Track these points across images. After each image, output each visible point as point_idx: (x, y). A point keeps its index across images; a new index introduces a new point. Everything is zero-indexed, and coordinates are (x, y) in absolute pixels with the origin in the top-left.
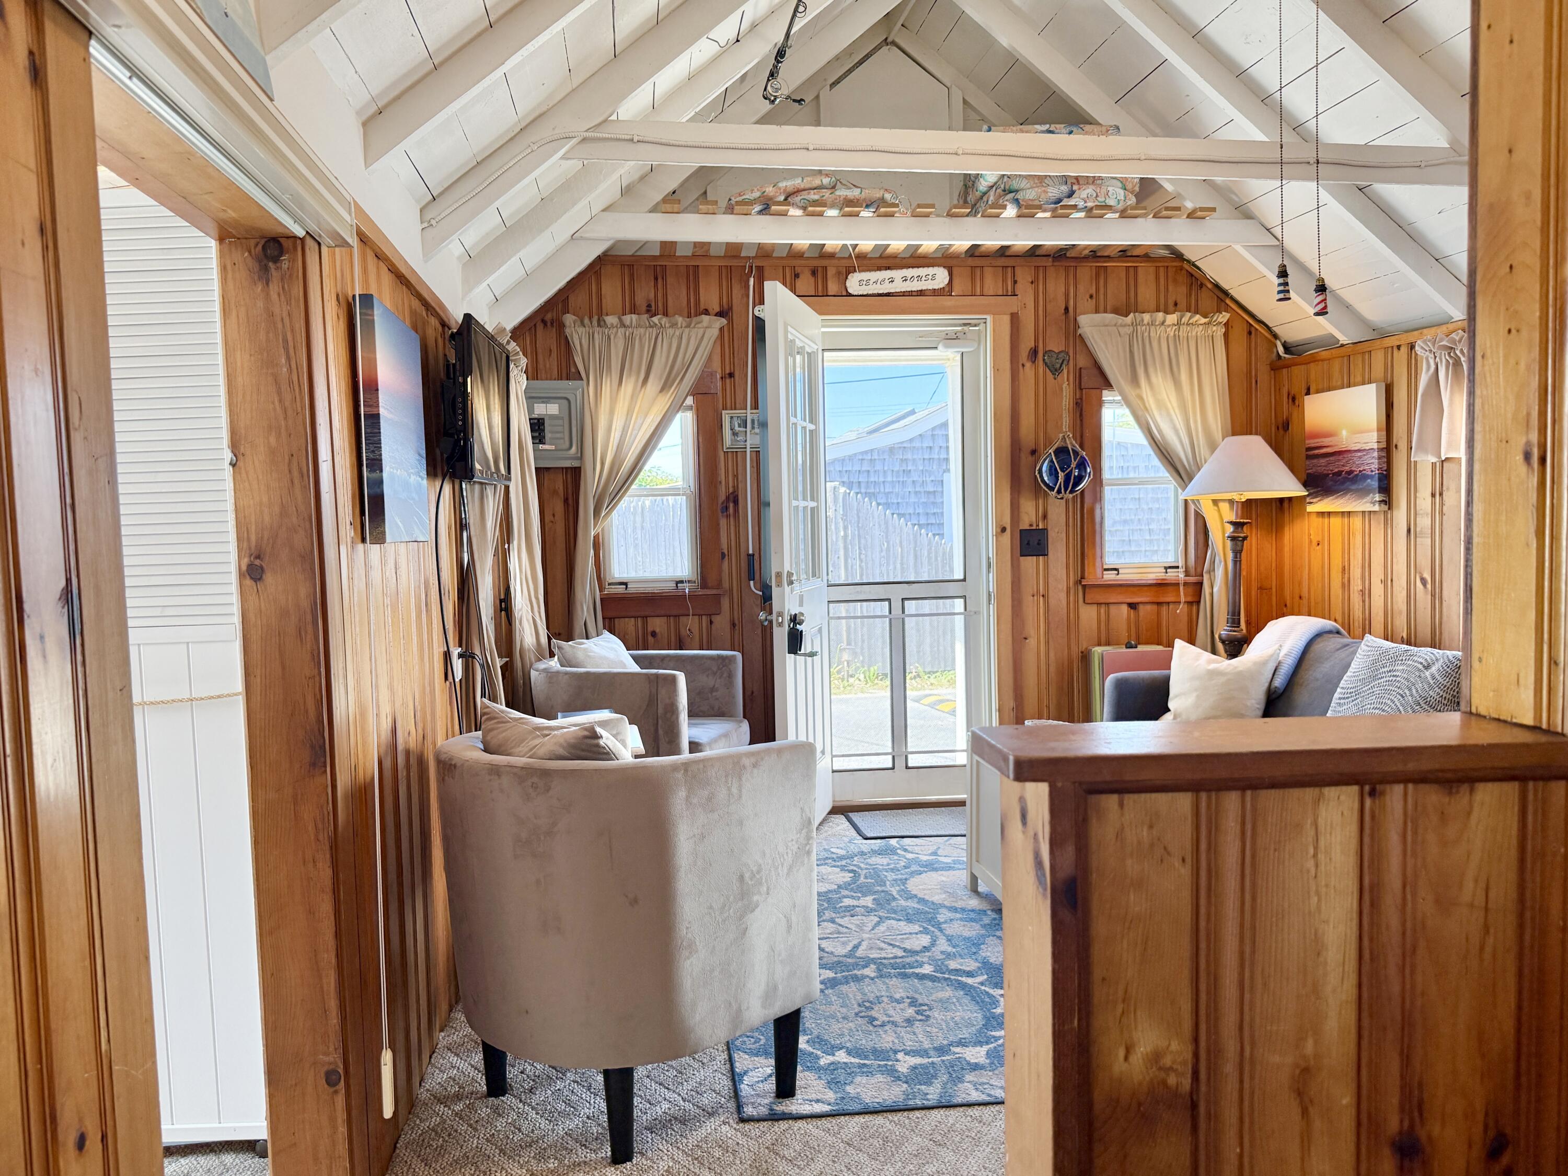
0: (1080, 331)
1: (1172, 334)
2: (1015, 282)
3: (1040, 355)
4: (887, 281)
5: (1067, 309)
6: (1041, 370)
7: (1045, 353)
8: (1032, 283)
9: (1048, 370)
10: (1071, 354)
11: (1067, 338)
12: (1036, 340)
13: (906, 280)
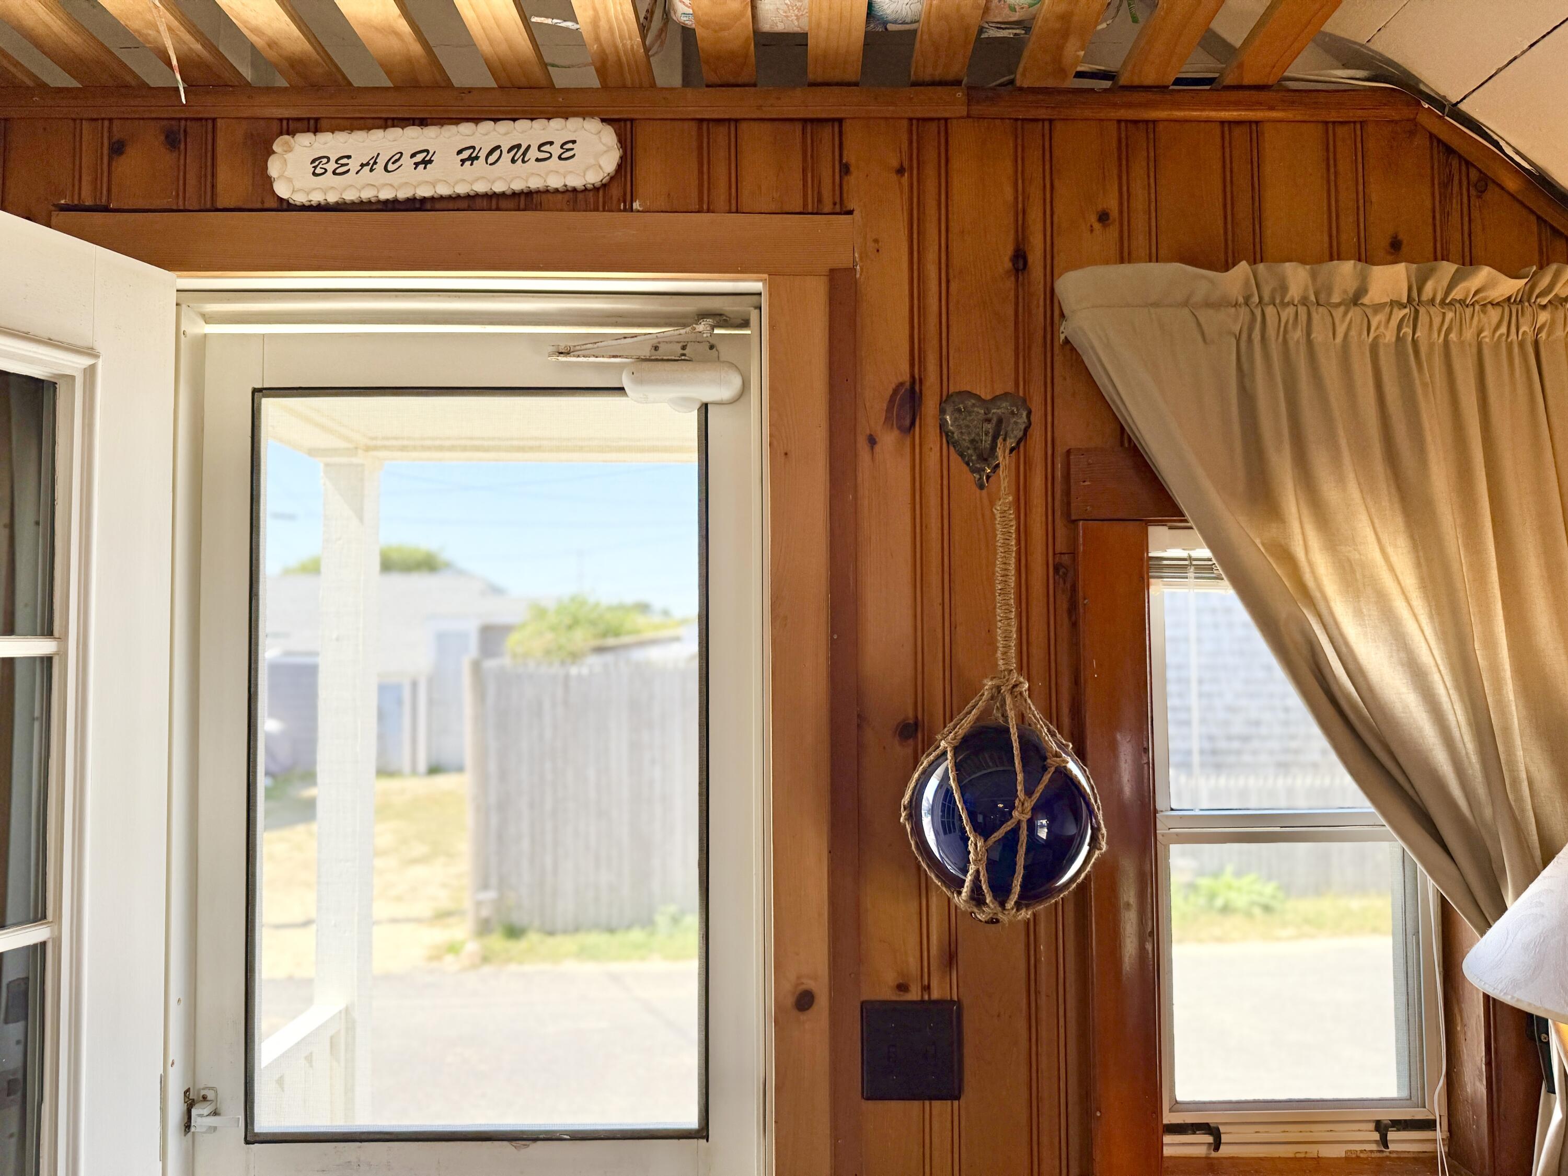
0: (1065, 330)
1: (1389, 336)
2: (845, 169)
3: (930, 405)
4: (407, 162)
5: (1020, 259)
6: (932, 459)
7: (946, 400)
8: (900, 171)
9: (954, 456)
10: (1036, 404)
11: (1021, 351)
12: (916, 357)
13: (472, 159)
